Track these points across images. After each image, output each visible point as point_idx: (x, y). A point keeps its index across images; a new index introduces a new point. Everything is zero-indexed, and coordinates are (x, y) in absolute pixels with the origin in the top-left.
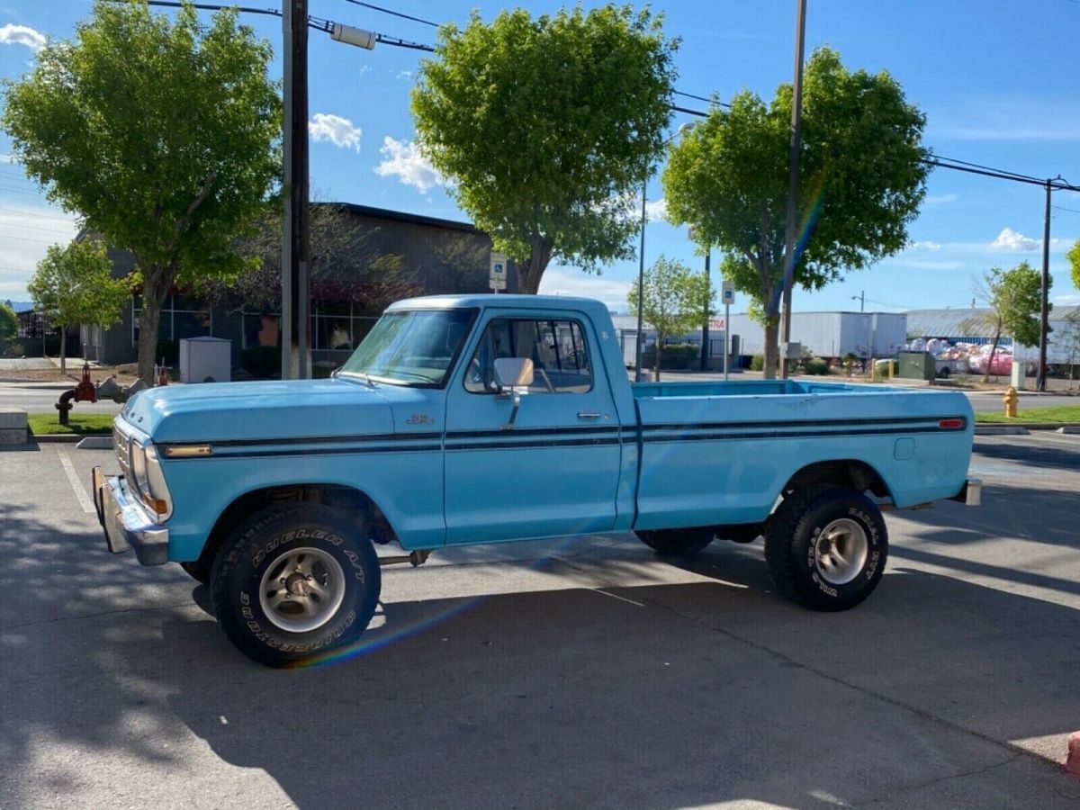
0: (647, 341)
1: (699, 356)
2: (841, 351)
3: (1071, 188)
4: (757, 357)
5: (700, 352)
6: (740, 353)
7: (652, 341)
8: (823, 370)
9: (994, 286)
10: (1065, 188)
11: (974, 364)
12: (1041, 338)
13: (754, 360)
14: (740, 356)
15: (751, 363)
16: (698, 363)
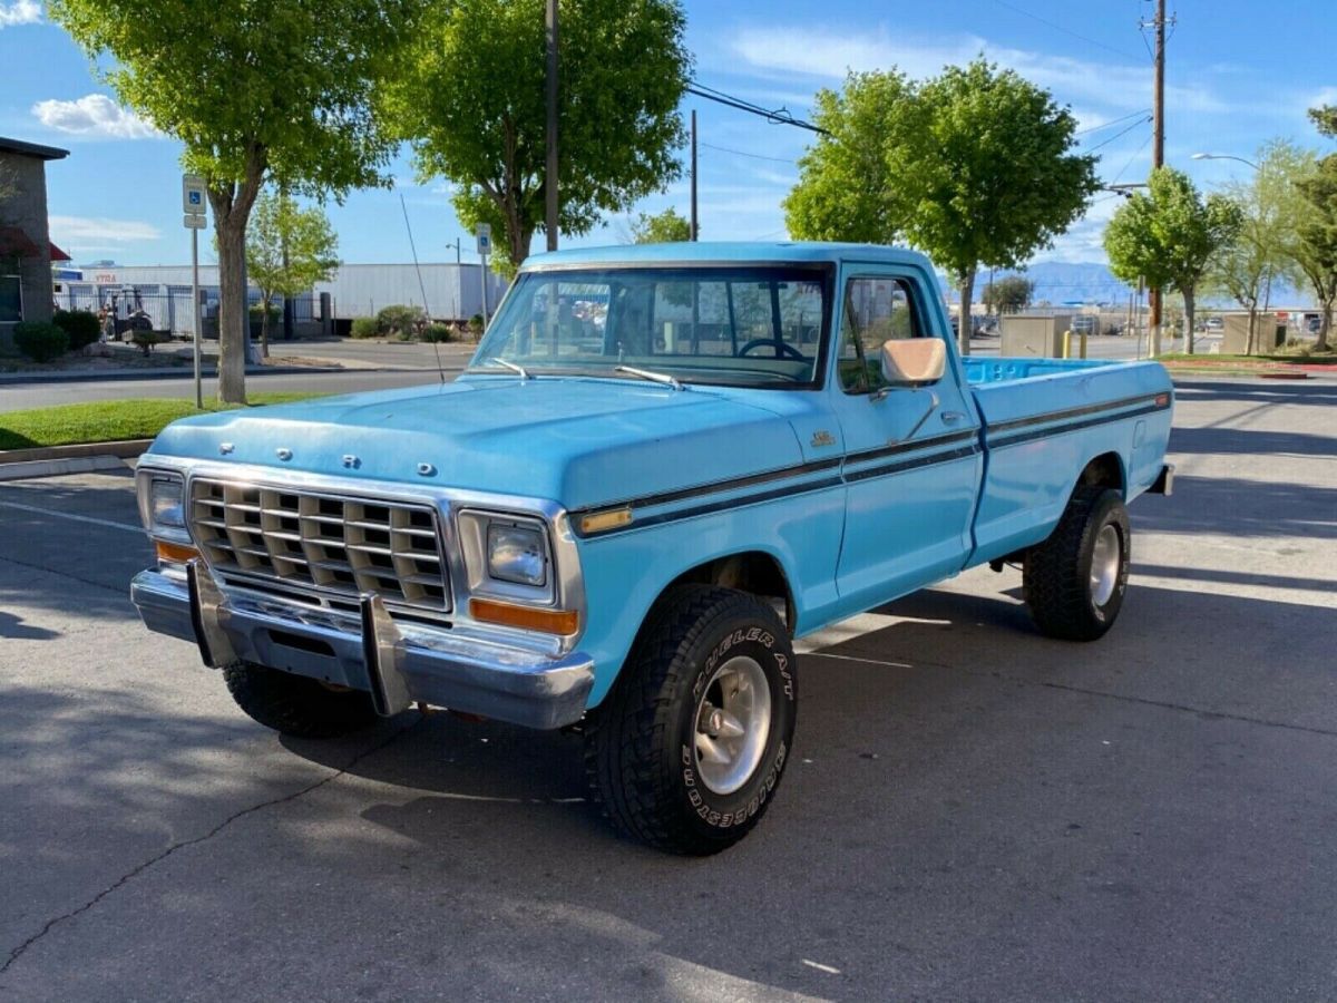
0: (209, 301)
1: (281, 320)
2: (463, 313)
3: (793, 122)
4: (358, 322)
5: (283, 316)
6: (332, 316)
7: (216, 302)
8: (444, 337)
9: (639, 235)
10: (788, 122)
11: (599, 325)
12: (692, 296)
13: (354, 325)
14: (333, 321)
15: (350, 329)
16: (281, 330)
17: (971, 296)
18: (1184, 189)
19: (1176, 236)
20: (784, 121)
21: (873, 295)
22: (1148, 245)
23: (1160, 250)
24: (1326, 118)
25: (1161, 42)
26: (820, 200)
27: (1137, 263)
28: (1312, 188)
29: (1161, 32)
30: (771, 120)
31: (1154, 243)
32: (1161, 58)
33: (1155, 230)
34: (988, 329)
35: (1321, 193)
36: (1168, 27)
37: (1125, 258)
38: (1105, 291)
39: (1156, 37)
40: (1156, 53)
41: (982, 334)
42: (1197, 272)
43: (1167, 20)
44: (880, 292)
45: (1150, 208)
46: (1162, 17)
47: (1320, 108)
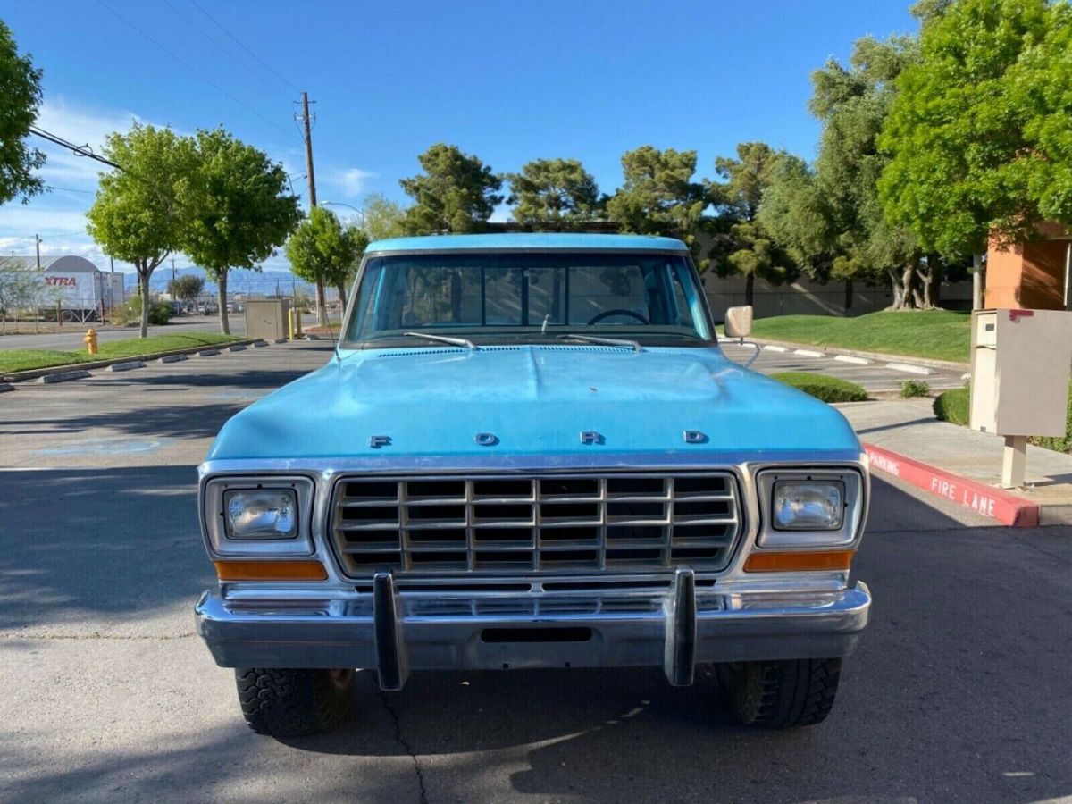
10: (89, 155)
17: (225, 286)
18: (333, 221)
19: (333, 251)
20: (86, 154)
21: (110, 286)
22: (316, 256)
23: (323, 259)
24: (410, 185)
25: (308, 130)
26: (123, 216)
27: (310, 267)
28: (408, 225)
29: (307, 124)
30: (77, 153)
31: (317, 254)
32: (309, 138)
33: (320, 247)
34: (189, 310)
35: (412, 228)
36: (311, 121)
37: (302, 263)
38: (237, 285)
39: (303, 127)
40: (305, 137)
41: (184, 313)
42: (344, 273)
43: (310, 116)
44: (115, 284)
45: (315, 232)
46: (307, 114)
47: (406, 179)
